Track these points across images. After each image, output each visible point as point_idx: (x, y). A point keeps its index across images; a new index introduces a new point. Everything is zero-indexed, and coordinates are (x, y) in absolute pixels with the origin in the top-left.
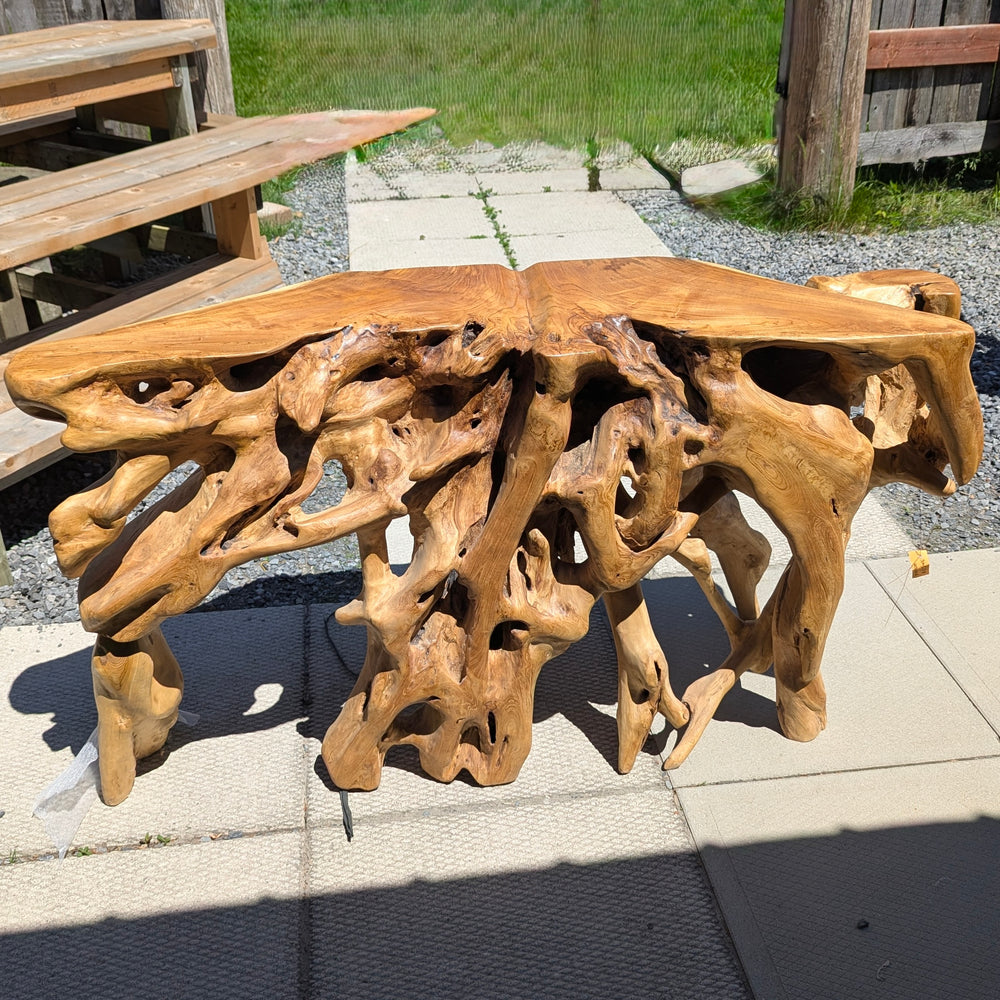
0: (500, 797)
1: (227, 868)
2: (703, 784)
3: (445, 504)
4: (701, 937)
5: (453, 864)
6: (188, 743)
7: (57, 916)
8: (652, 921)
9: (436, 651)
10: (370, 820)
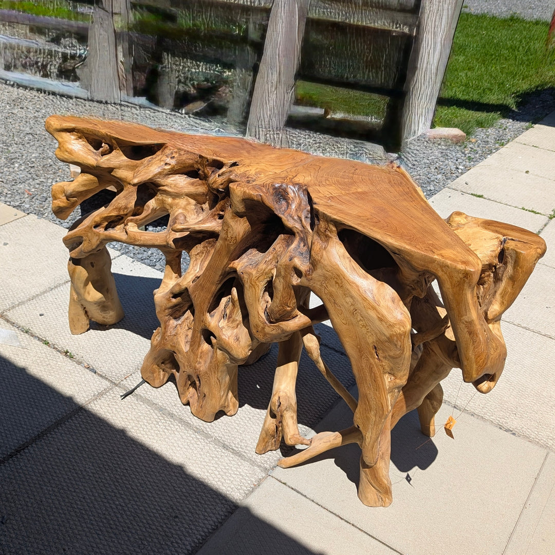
0: (195, 424)
1: (74, 379)
2: (285, 484)
3: (198, 254)
4: (188, 539)
5: (143, 435)
6: (122, 329)
7: (13, 357)
8: (180, 516)
9: (179, 328)
10: (139, 397)
